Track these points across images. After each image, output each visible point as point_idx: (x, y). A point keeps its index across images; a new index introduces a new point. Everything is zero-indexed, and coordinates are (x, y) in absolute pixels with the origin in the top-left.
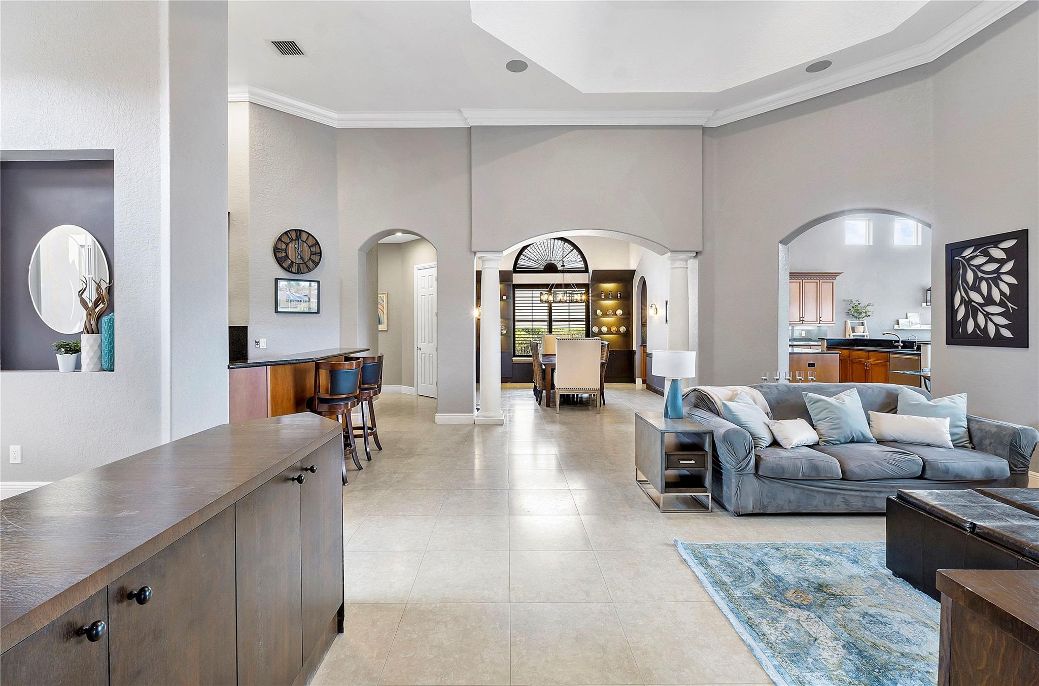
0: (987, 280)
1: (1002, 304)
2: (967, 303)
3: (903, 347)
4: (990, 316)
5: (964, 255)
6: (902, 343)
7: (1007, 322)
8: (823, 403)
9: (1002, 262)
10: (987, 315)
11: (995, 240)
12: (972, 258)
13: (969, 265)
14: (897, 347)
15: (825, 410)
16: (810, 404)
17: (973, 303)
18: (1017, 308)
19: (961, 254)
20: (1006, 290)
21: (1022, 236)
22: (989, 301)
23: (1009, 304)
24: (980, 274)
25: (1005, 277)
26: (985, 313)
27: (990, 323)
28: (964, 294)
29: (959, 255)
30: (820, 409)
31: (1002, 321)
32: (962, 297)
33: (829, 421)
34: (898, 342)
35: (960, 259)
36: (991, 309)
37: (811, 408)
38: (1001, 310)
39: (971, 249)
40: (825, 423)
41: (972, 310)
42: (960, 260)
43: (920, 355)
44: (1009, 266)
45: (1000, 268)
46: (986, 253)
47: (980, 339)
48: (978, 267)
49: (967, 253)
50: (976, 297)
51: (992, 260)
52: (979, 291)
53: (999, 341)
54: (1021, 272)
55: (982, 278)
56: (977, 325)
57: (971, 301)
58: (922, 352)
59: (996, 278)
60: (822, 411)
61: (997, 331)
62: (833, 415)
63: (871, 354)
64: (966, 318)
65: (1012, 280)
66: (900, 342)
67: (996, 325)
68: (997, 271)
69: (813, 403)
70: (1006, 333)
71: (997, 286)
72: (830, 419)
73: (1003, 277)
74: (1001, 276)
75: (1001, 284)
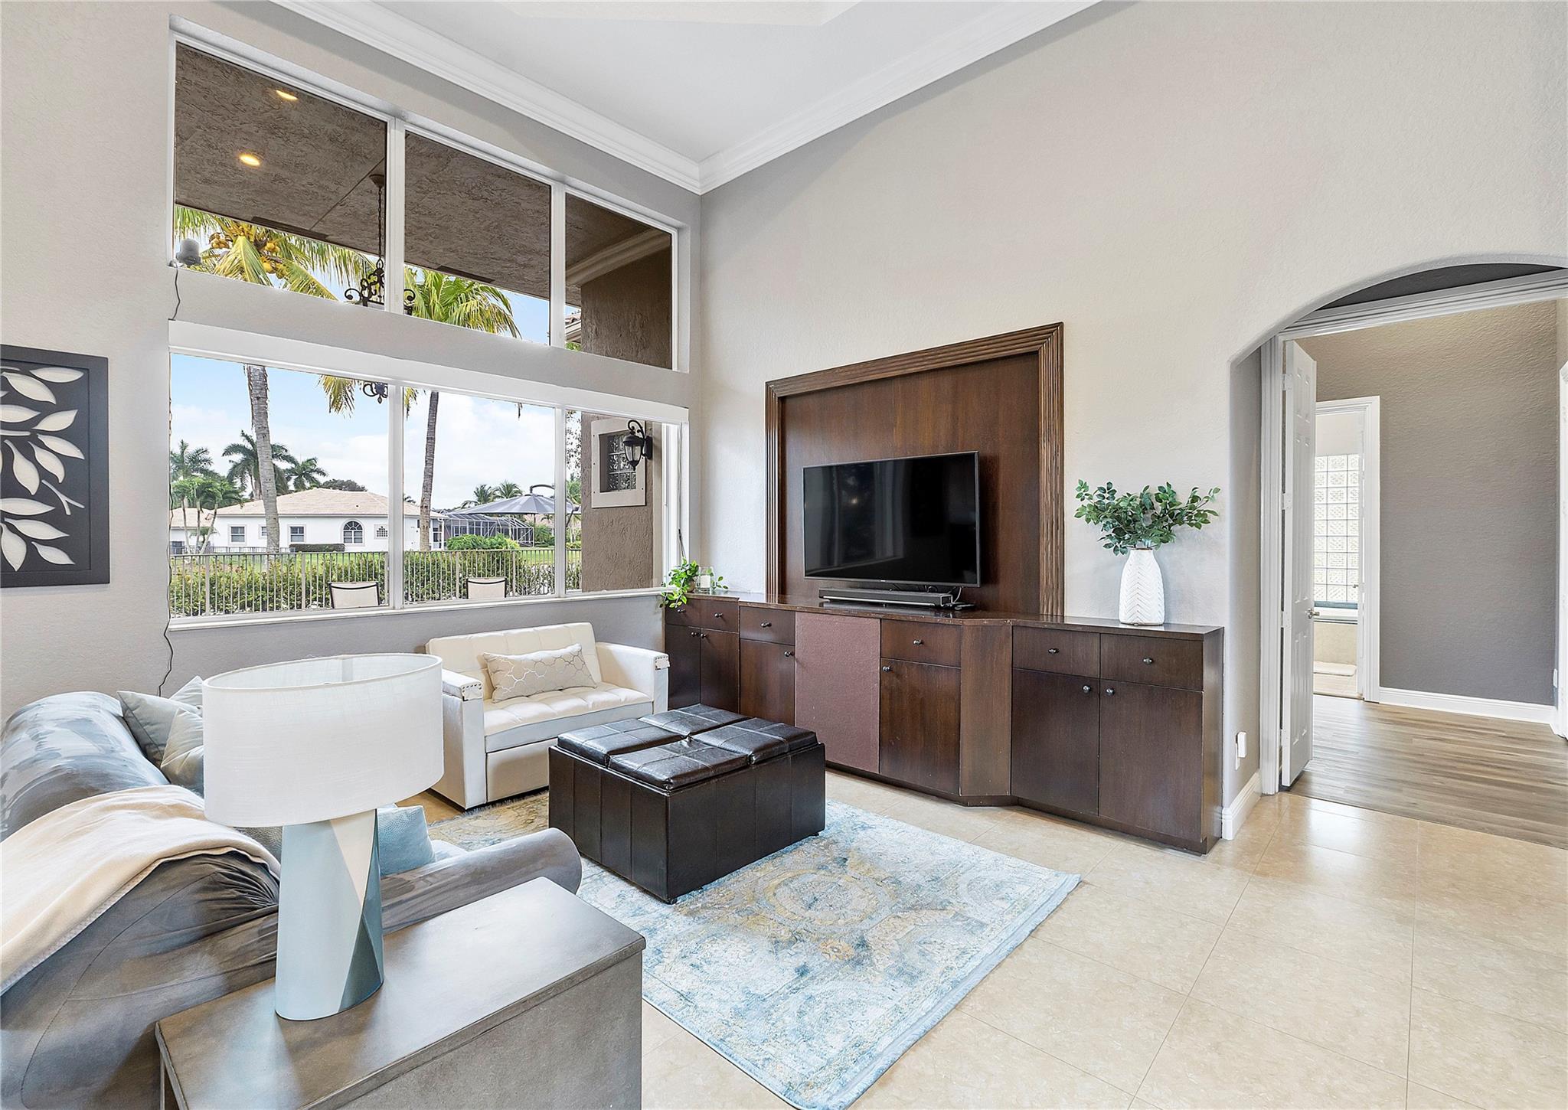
1: (42, 496)
4: (8, 520)
7: (57, 534)
9: (44, 409)
11: (24, 360)
18: (83, 507)
20: (58, 470)
21: (93, 369)
22: (10, 486)
23: (63, 499)
25: (51, 442)
27: (9, 537)
31: (45, 531)
36: (14, 505)
38: (41, 508)
44: (63, 420)
45: (36, 420)
51: (16, 398)
53: (37, 574)
54: (91, 435)
59: (26, 440)
61: (31, 551)
65: (72, 451)
67: (27, 540)
68: (28, 425)
70: (57, 557)
71: (30, 457)
73: (48, 441)
74: (41, 437)
75: (41, 455)
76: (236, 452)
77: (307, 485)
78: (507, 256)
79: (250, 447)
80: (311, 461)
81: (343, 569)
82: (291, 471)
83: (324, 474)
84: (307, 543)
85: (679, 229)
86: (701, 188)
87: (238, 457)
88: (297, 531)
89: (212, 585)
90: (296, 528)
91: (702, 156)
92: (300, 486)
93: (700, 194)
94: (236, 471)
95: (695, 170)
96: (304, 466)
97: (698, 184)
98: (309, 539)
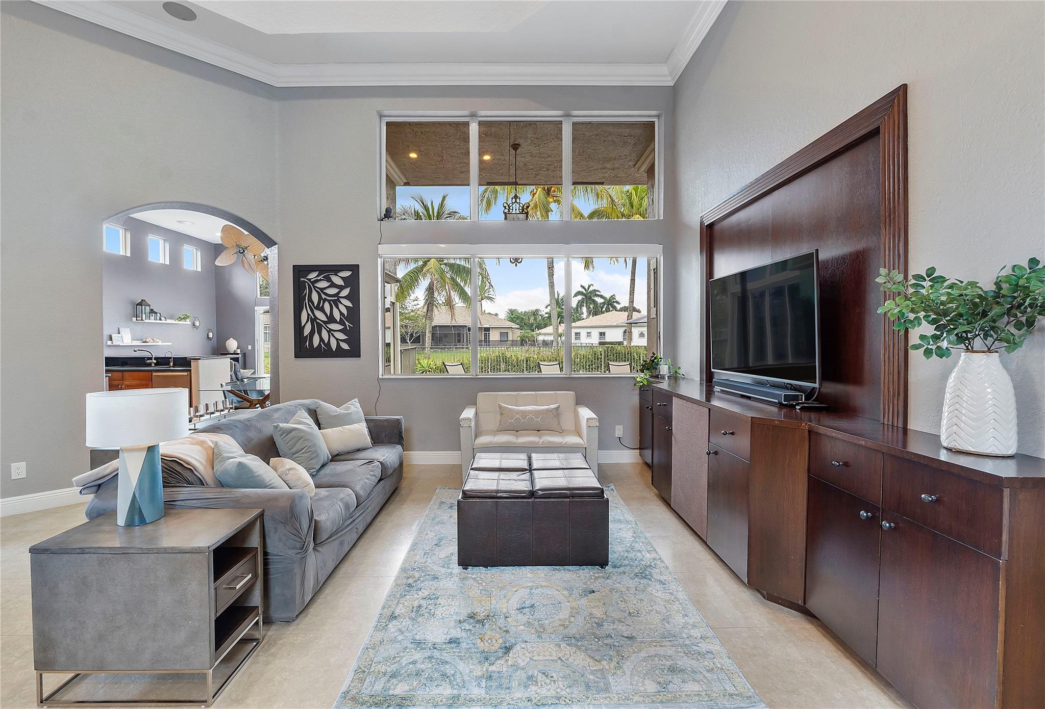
0: (329, 301)
1: (341, 322)
2: (313, 320)
3: (156, 364)
4: (332, 332)
5: (309, 277)
6: (155, 360)
7: (345, 337)
8: (297, 431)
9: (341, 288)
10: (330, 331)
11: (336, 269)
12: (317, 281)
13: (315, 287)
14: (150, 365)
15: (300, 439)
16: (283, 436)
17: (318, 321)
18: (353, 326)
19: (306, 276)
20: (345, 311)
21: (355, 269)
22: (331, 319)
23: (347, 323)
24: (324, 296)
25: (343, 301)
26: (328, 330)
27: (332, 339)
28: (310, 312)
29: (305, 277)
30: (296, 440)
31: (342, 336)
32: (308, 315)
33: (308, 450)
34: (151, 359)
35: (306, 280)
36: (333, 326)
37: (284, 441)
38: (340, 327)
39: (315, 274)
40: (302, 455)
41: (317, 326)
42: (307, 282)
43: (190, 371)
44: (346, 292)
45: (339, 293)
46: (328, 279)
47: (324, 352)
48: (322, 289)
49: (312, 276)
50: (320, 315)
51: (333, 285)
52: (322, 310)
53: (340, 353)
54: (354, 297)
55: (325, 300)
56: (321, 340)
57: (316, 318)
58: (193, 368)
59: (336, 302)
60: (297, 442)
61: (338, 344)
62: (309, 443)
63: (125, 374)
64: (312, 333)
65: (349, 304)
66: (153, 359)
67: (337, 339)
68: (337, 295)
69: (286, 436)
70: (345, 346)
71: (338, 308)
72: (307, 449)
73: (342, 300)
74: (341, 299)
75: (341, 306)
76: (580, 295)
77: (611, 309)
78: (600, 166)
79: (584, 291)
80: (613, 297)
81: (582, 355)
82: (604, 303)
83: (619, 304)
84: (607, 341)
85: (658, 116)
86: (672, 79)
87: (580, 297)
88: (602, 334)
89: (527, 361)
90: (602, 333)
91: (665, 58)
92: (608, 310)
93: (672, 85)
94: (580, 304)
95: (665, 69)
96: (610, 300)
97: (670, 79)
98: (608, 339)
